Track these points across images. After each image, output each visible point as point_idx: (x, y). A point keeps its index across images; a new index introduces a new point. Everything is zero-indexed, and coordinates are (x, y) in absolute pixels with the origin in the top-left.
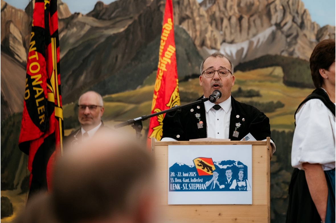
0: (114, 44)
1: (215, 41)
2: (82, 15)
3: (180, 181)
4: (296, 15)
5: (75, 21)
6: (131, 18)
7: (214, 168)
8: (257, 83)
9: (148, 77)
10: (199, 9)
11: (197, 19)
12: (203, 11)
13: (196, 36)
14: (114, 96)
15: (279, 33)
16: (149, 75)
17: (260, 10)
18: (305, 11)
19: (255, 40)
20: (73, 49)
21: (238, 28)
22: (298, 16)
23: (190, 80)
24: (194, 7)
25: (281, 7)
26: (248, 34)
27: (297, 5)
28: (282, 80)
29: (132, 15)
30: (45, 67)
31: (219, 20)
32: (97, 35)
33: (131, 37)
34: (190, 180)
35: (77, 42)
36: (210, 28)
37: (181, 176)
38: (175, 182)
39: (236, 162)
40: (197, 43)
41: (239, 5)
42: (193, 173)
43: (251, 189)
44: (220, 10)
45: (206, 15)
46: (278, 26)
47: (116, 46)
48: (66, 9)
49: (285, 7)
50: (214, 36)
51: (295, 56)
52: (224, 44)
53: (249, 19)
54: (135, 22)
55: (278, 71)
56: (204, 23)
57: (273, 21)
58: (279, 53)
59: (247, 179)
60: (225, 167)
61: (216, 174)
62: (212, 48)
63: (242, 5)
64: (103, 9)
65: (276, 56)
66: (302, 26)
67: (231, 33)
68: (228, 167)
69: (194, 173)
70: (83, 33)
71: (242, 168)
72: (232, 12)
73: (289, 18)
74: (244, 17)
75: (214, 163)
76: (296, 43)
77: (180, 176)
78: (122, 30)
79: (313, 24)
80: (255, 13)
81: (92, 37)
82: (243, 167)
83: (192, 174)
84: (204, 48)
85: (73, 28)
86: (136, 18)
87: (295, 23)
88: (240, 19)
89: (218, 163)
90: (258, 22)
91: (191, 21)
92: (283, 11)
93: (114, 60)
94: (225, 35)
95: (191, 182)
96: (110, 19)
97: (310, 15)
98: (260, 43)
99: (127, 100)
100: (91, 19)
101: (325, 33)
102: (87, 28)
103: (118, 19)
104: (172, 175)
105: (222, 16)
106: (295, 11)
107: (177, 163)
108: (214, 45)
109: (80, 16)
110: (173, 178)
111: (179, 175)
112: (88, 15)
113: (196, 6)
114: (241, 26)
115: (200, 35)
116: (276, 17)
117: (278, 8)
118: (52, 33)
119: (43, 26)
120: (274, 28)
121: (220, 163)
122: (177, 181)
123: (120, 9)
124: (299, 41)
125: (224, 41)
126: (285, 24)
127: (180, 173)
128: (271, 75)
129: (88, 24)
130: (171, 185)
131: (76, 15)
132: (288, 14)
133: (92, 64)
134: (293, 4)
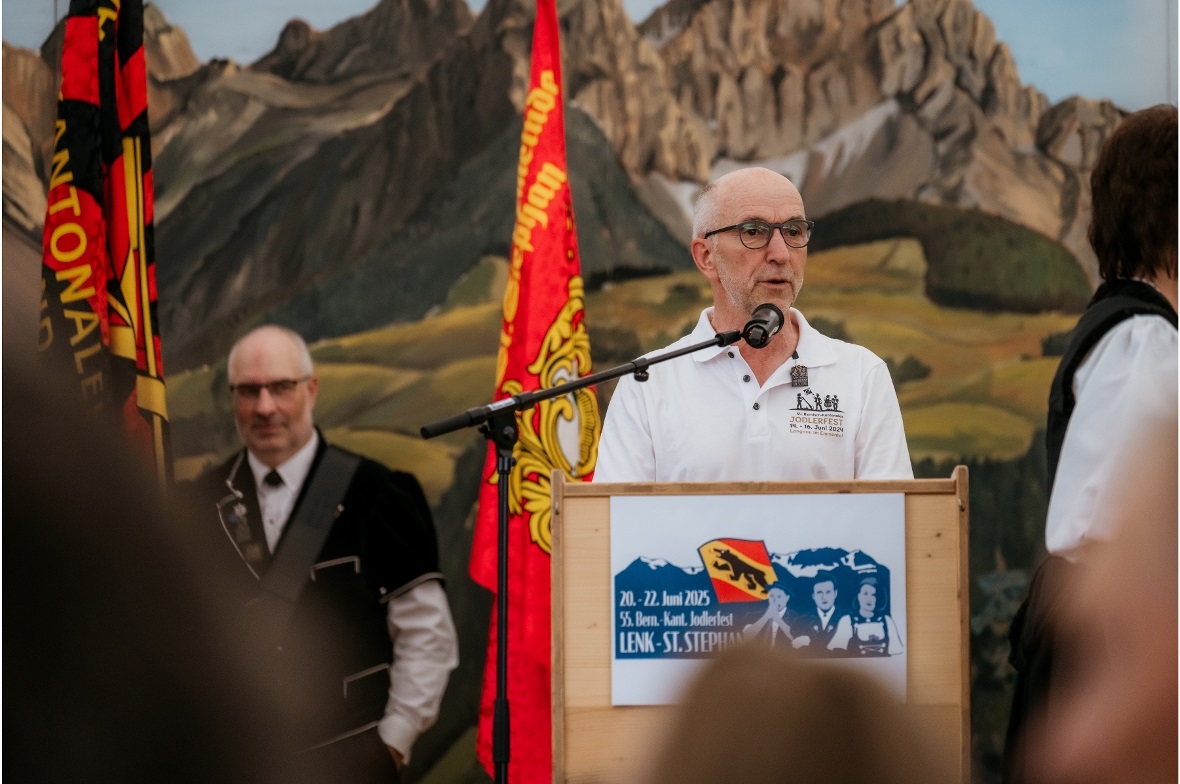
0: (345, 164)
1: (693, 153)
2: (238, 68)
3: (652, 621)
4: (967, 64)
5: (213, 86)
6: (405, 77)
7: (771, 577)
8: (835, 296)
9: (465, 278)
10: (635, 45)
11: (630, 78)
12: (649, 50)
13: (627, 138)
14: (347, 342)
15: (910, 127)
16: (466, 270)
17: (844, 46)
18: (998, 50)
19: (827, 149)
20: (208, 184)
21: (770, 109)
22: (974, 69)
23: (608, 287)
24: (620, 39)
25: (916, 38)
26: (805, 129)
27: (969, 30)
28: (921, 286)
29: (406, 68)
30: (102, 241)
31: (704, 83)
32: (288, 135)
33: (404, 140)
34: (688, 619)
35: (219, 158)
36: (674, 111)
37: (658, 604)
38: (637, 624)
39: (848, 553)
40: (632, 159)
41: (771, 31)
42: (699, 595)
43: (904, 649)
44: (707, 49)
45: (659, 64)
46: (908, 100)
47: (354, 172)
48: (183, 48)
49: (931, 40)
50: (688, 136)
51: (965, 204)
52: (723, 163)
53: (806, 80)
54: (417, 89)
55: (909, 255)
56: (655, 91)
57: (890, 85)
58: (909, 195)
59: (889, 615)
60: (811, 571)
61: (779, 597)
62: (683, 178)
63: (783, 29)
64: (308, 45)
65: (900, 204)
66: (987, 99)
67: (746, 127)
68: (819, 571)
69: (704, 594)
70: (240, 127)
71: (871, 575)
72: (750, 53)
73: (942, 75)
74: (789, 73)
75: (771, 558)
76: (967, 160)
77: (652, 604)
78: (373, 117)
79: (1025, 93)
80: (829, 56)
81: (270, 142)
82: (875, 571)
83: (695, 597)
84: (656, 176)
85: (205, 112)
86: (422, 75)
87: (965, 89)
88: (777, 78)
89: (787, 558)
90: (838, 88)
91: (608, 86)
92: (921, 50)
93: (348, 221)
94: (724, 132)
95: (692, 624)
96: (333, 81)
97: (1013, 64)
98: (846, 160)
99: (391, 358)
100: (266, 83)
101: (1065, 124)
102: (254, 111)
103: (360, 81)
104: (625, 602)
105: (716, 67)
106: (965, 49)
107: (643, 560)
108: (687, 169)
109: (229, 71)
110: (627, 613)
111: (650, 602)
112: (258, 67)
113: (626, 34)
114: (778, 102)
115: (642, 133)
116: (900, 71)
117: (904, 40)
118: (125, 122)
119: (94, 99)
120: (891, 108)
121: (793, 557)
122: (642, 623)
123: (365, 47)
124: (979, 152)
125: (722, 154)
126: (931, 95)
127: (652, 595)
128: (883, 268)
129: (256, 98)
130: (622, 635)
131: (216, 66)
132: (938, 59)
133: (272, 233)
134: (956, 28)
